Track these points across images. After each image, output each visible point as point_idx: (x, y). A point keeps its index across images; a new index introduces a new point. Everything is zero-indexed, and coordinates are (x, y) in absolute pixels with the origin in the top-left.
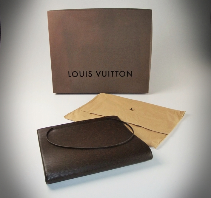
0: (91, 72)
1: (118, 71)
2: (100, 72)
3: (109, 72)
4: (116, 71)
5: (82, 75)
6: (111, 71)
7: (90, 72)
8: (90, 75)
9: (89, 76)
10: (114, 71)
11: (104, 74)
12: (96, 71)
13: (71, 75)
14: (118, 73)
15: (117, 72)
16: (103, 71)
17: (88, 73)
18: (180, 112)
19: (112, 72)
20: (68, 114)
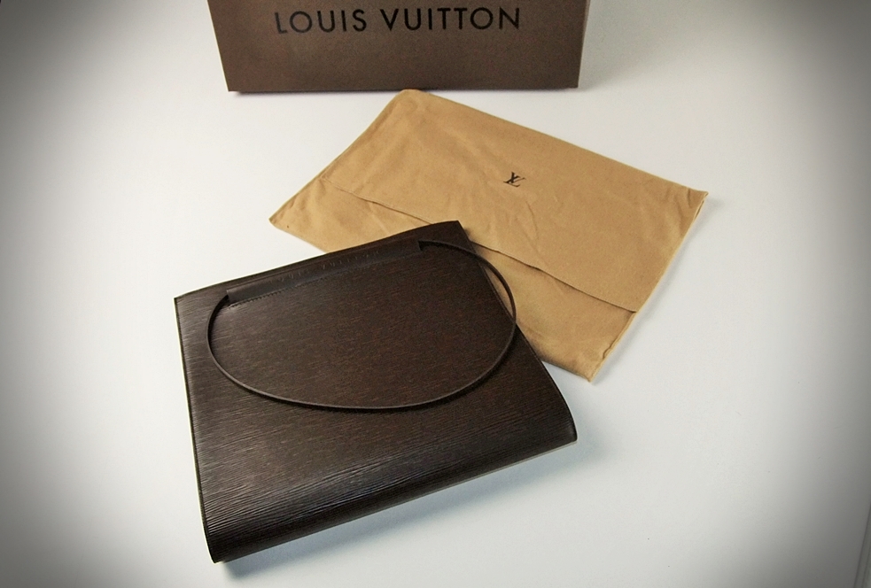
0: (362, 12)
1: (465, 9)
2: (396, 11)
3: (430, 11)
4: (456, 10)
5: (327, 25)
6: (439, 10)
7: (358, 15)
8: (360, 25)
9: (355, 27)
10: (449, 9)
11: (413, 21)
12: (382, 11)
13: (286, 25)
14: (466, 15)
15: (461, 10)
16: (406, 11)
17: (349, 15)
18: (690, 191)
19: (444, 10)
20: (284, 207)
